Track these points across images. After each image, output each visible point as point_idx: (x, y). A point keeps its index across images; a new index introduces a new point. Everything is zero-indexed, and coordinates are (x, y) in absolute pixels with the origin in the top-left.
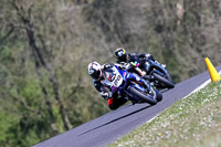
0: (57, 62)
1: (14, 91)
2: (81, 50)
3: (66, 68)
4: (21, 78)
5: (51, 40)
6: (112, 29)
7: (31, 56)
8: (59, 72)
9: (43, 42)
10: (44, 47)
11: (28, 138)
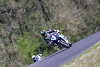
0: (55, 19)
1: (36, 33)
2: (66, 13)
3: (60, 22)
4: (39, 27)
5: (52, 9)
7: (43, 16)
8: (56, 23)
9: (48, 10)
10: (49, 12)
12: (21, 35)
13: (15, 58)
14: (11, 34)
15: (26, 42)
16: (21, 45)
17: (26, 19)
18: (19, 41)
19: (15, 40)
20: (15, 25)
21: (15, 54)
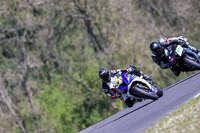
0: (113, 47)
1: (76, 75)
2: (135, 34)
3: (122, 52)
4: (82, 64)
5: (107, 27)
6: (161, 14)
7: (89, 43)
8: (116, 56)
9: (100, 29)
10: (101, 34)
11: (92, 117)
12: (46, 80)
13: (34, 126)
14: (25, 79)
15: (56, 93)
16: (46, 100)
17: (55, 49)
18: (42, 92)
19: (35, 92)
20: (33, 61)
21: (35, 118)
